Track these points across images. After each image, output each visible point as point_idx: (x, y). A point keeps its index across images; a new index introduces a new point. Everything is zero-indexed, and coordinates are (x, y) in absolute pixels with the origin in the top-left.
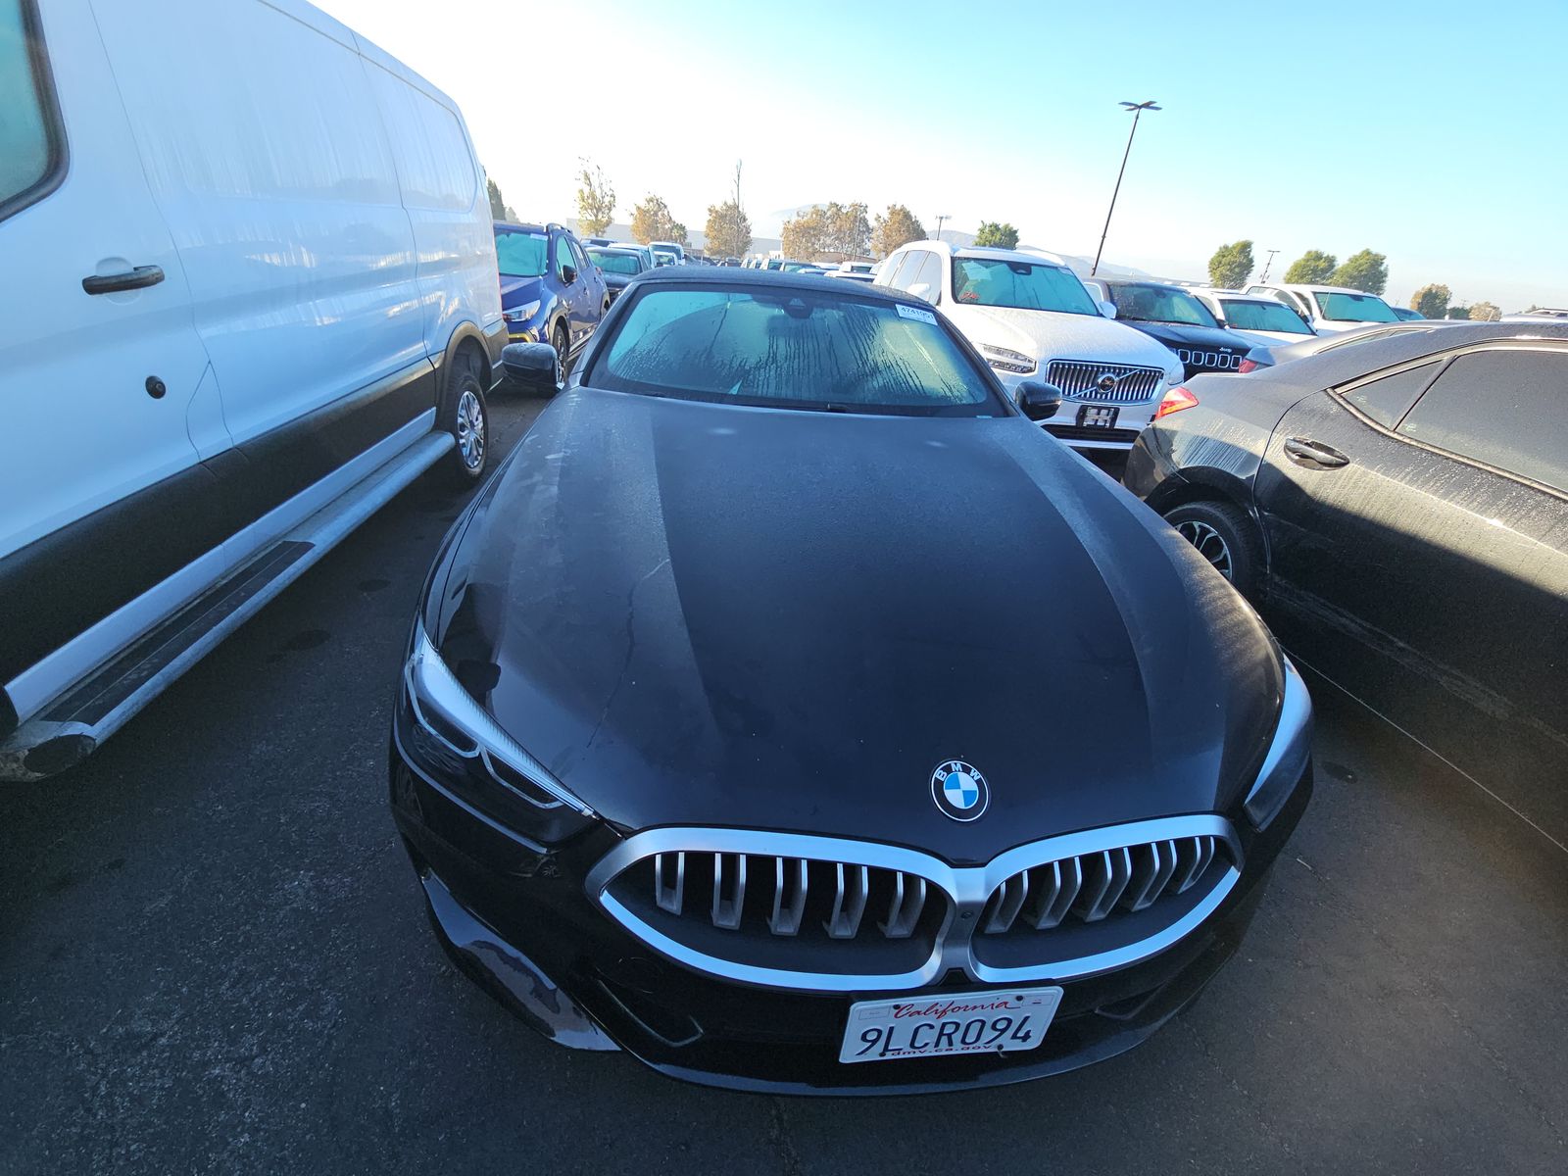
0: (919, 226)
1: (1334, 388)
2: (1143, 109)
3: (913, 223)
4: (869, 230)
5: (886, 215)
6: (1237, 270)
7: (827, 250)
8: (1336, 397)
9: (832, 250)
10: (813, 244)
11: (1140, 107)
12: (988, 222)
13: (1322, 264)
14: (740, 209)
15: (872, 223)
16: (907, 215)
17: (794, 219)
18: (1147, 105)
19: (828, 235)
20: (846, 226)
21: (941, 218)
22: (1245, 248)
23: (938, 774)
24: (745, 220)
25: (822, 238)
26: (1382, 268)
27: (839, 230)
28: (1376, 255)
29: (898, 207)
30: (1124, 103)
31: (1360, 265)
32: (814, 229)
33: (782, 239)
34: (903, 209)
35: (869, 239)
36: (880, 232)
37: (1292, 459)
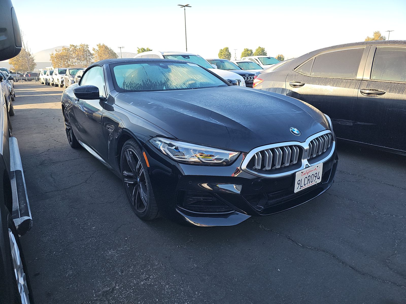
0: (113, 51)
1: (294, 69)
2: (185, 7)
3: (110, 50)
4: (92, 55)
5: (97, 48)
6: (227, 56)
7: (74, 64)
8: (296, 71)
9: (77, 64)
10: (67, 62)
11: (185, 6)
12: (140, 48)
13: (249, 52)
14: (26, 50)
15: (92, 52)
16: (106, 48)
17: (55, 53)
18: (187, 6)
19: (74, 58)
20: (81, 54)
21: (121, 48)
22: (227, 49)
23: (291, 130)
24: (30, 55)
25: (71, 59)
26: (265, 52)
27: (78, 55)
28: (262, 48)
29: (101, 45)
30: (179, 5)
31: (259, 51)
32: (66, 56)
33: (51, 61)
34: (104, 45)
35: (93, 58)
36: (97, 55)
37: (292, 87)
